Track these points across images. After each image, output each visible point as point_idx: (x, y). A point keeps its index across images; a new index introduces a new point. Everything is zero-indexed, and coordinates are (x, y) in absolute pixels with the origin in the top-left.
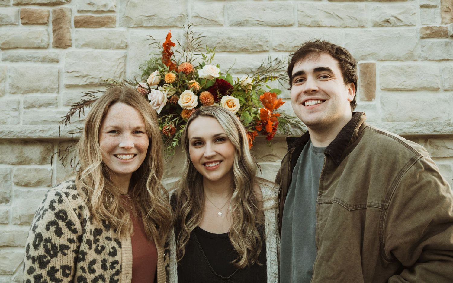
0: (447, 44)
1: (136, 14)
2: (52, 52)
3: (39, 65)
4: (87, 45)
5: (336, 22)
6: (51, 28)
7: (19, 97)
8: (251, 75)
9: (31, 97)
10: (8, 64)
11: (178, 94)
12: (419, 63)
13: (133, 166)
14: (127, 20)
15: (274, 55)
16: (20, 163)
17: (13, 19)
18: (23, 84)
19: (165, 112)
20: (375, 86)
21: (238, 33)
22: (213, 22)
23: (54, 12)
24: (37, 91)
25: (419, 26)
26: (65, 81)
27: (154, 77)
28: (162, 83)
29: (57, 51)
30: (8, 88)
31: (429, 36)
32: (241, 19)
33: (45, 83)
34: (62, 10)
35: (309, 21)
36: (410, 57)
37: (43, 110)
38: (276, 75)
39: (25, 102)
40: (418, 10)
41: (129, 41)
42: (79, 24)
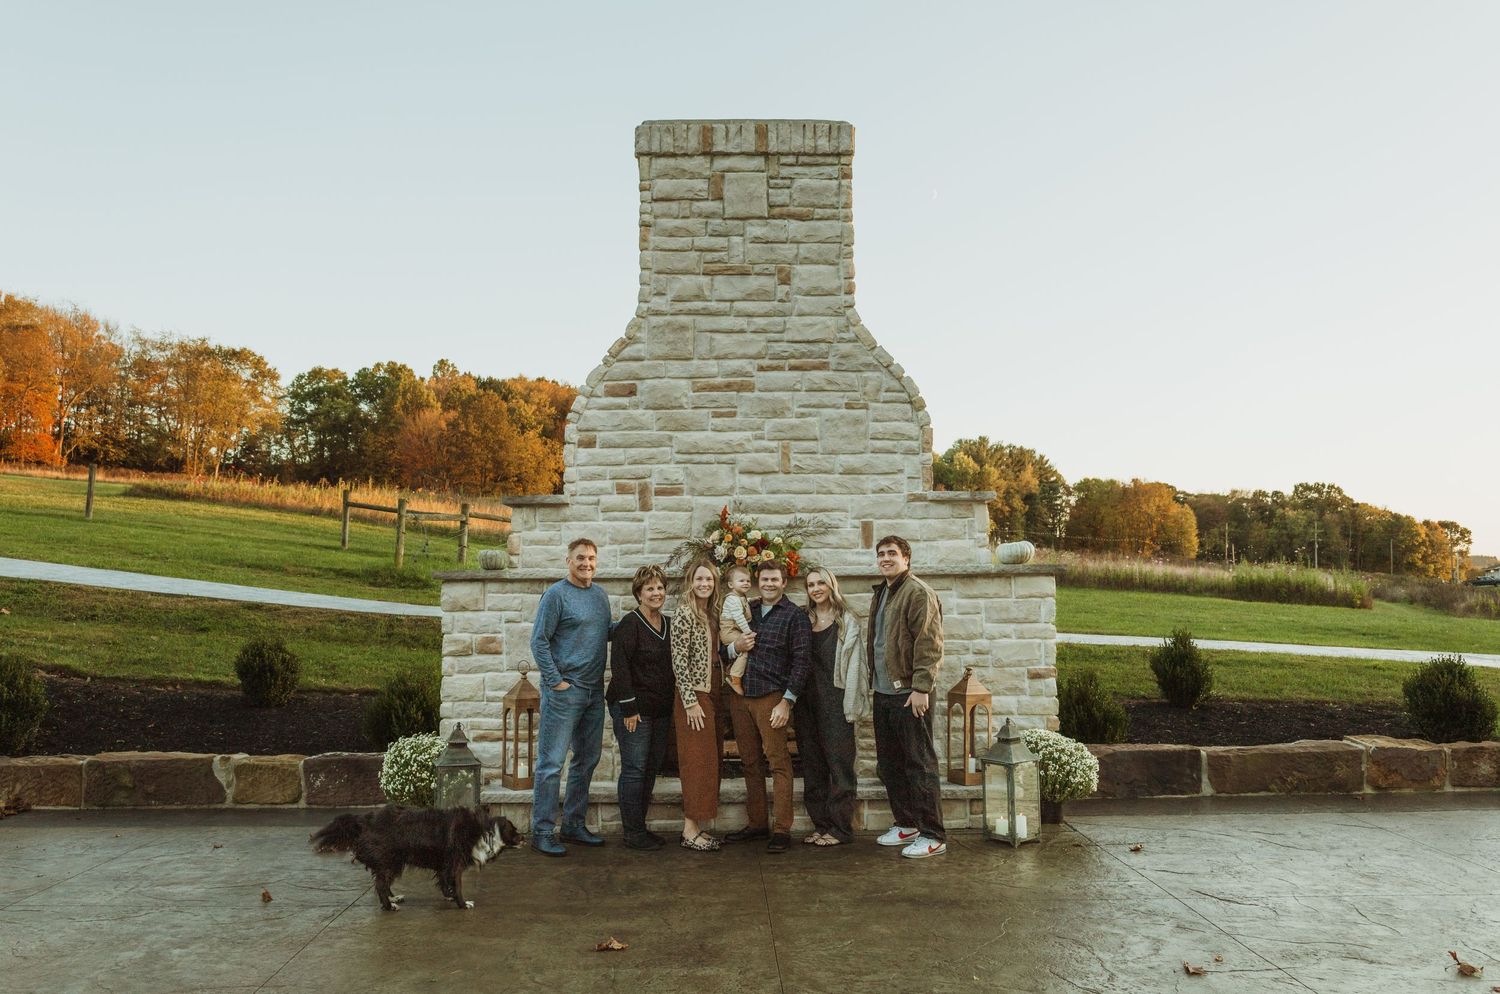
0: (926, 506)
1: (699, 486)
2: (639, 514)
3: (629, 523)
4: (664, 509)
5: (844, 490)
6: (637, 496)
7: (615, 547)
8: (782, 531)
9: (625, 547)
10: (607, 523)
11: (734, 549)
12: (906, 521)
13: (708, 594)
14: (692, 491)
15: (799, 515)
16: (625, 595)
17: (610, 490)
18: (620, 538)
19: (726, 561)
20: (872, 538)
21: (773, 499)
22: (755, 492)
23: (640, 485)
24: (629, 542)
25: (906, 493)
26: (649, 535)
27: (716, 535)
28: (721, 540)
29: (642, 513)
30: (608, 540)
31: (913, 500)
32: (775, 488)
33: (636, 537)
34: (646, 484)
35: (824, 490)
36: (898, 516)
37: (634, 556)
38: (800, 531)
39: (621, 551)
40: (906, 481)
41: (694, 505)
42: (659, 493)
